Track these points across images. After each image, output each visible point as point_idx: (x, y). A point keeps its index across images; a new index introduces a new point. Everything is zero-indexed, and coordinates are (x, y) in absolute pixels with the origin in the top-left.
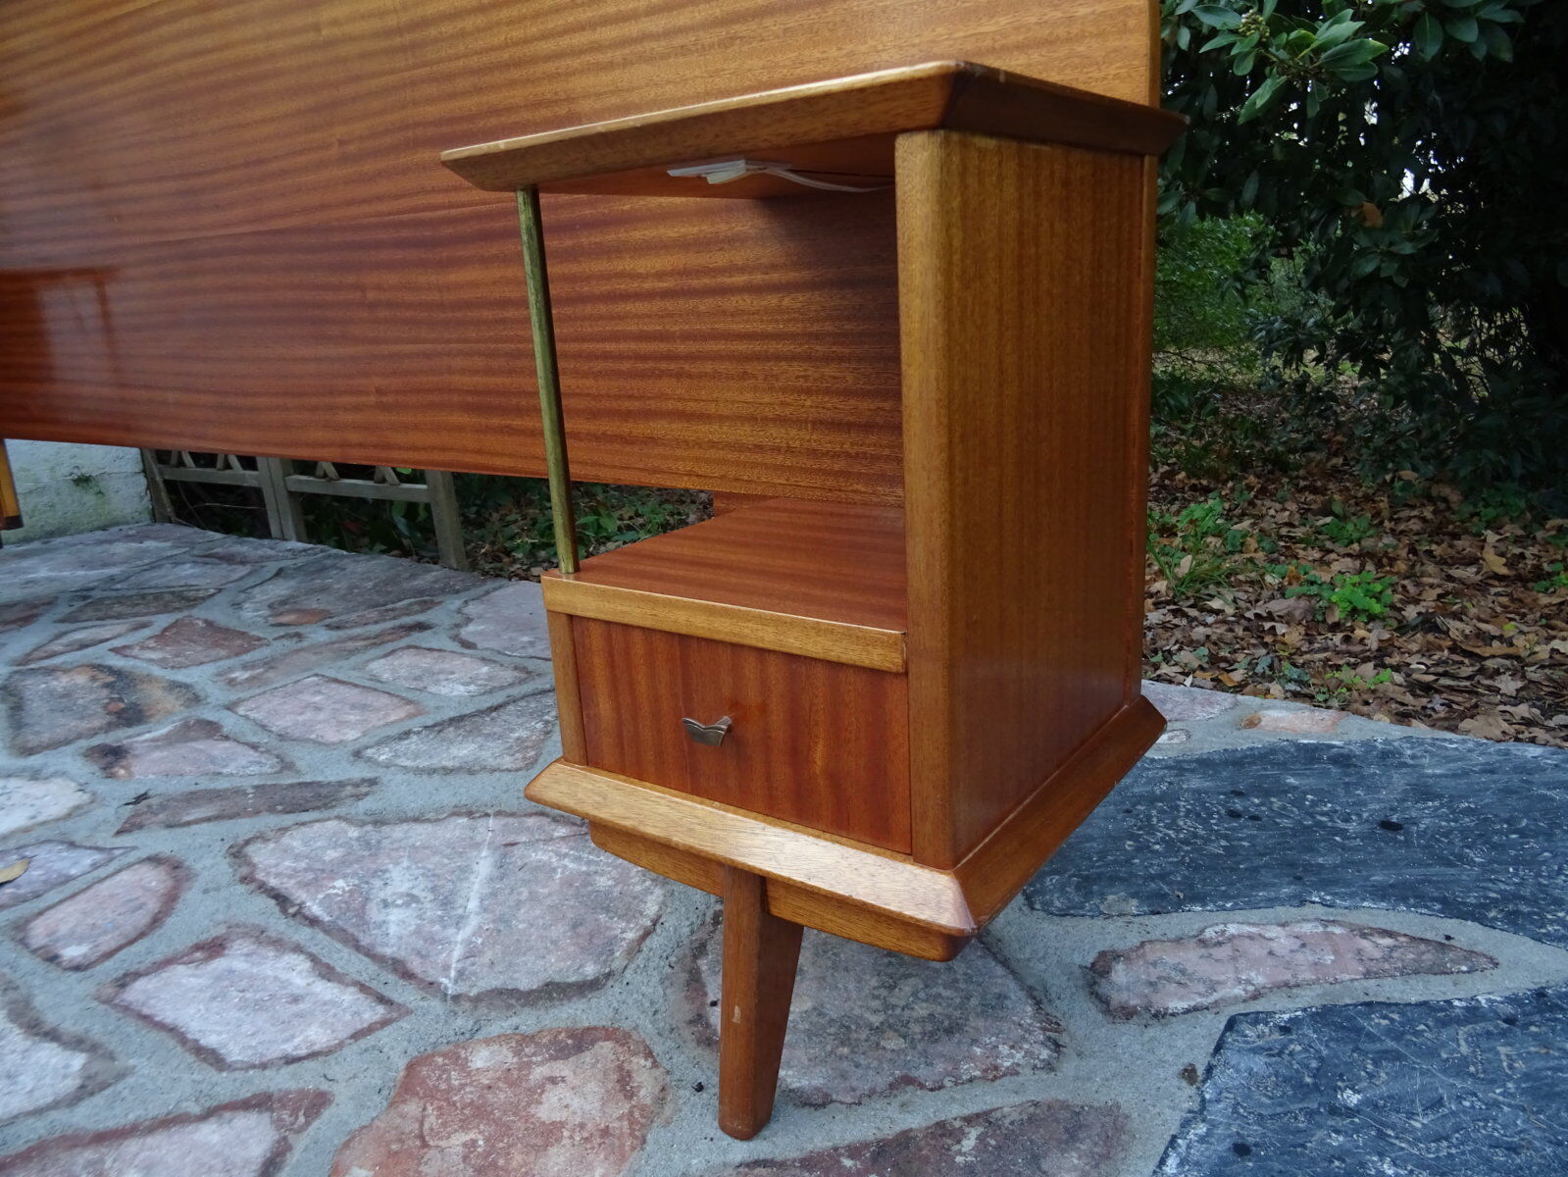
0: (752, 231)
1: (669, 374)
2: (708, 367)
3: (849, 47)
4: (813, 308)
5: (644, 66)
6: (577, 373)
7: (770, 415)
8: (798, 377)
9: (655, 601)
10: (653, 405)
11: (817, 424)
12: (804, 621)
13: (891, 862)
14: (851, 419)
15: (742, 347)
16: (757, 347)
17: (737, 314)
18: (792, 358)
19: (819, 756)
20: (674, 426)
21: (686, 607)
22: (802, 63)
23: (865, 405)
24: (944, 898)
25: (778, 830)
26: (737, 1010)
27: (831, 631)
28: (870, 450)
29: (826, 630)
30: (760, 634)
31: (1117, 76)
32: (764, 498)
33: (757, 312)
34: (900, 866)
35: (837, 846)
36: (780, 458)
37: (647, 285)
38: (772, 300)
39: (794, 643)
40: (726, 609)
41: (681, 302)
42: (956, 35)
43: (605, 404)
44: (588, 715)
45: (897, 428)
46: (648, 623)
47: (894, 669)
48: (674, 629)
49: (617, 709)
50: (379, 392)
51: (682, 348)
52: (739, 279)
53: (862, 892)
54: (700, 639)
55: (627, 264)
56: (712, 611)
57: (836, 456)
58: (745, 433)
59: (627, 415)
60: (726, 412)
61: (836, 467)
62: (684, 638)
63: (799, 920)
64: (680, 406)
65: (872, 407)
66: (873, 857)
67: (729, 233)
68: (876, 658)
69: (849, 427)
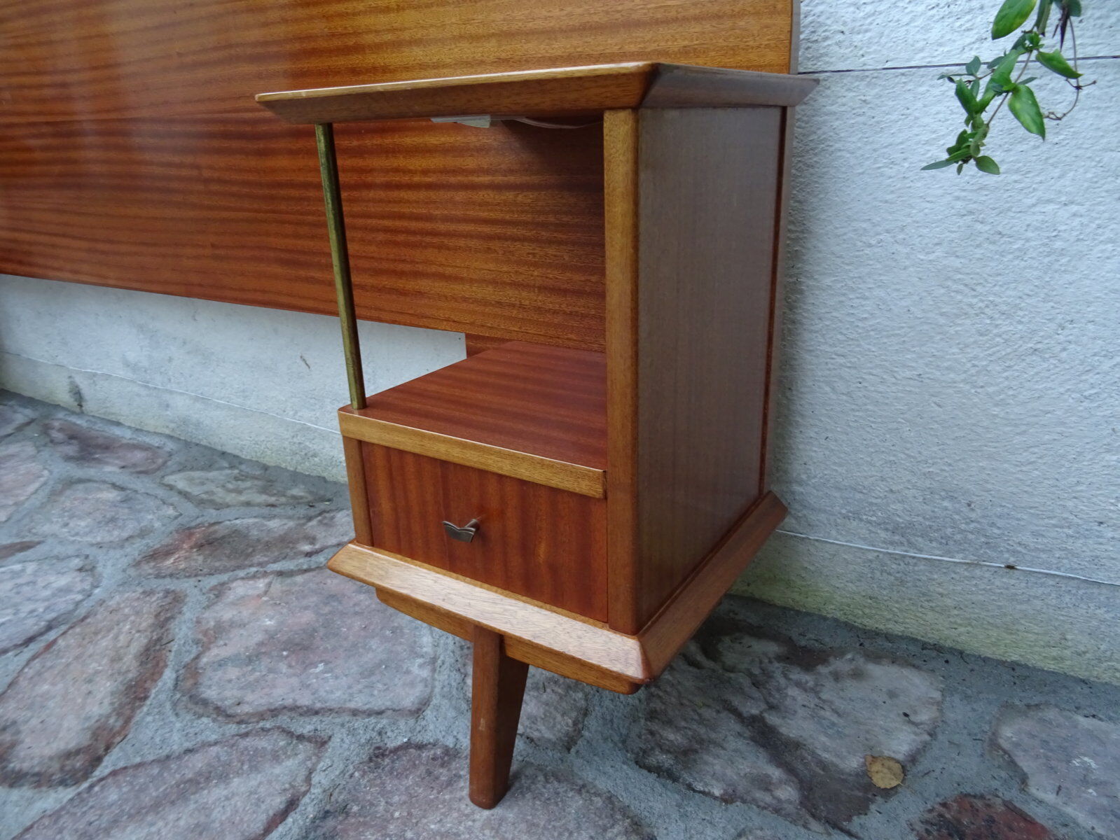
0: (495, 144)
1: (433, 246)
2: (462, 243)
3: (569, 9)
4: (540, 204)
5: (413, 12)
6: (364, 241)
7: (507, 280)
8: (529, 254)
9: (423, 436)
10: (420, 268)
11: (543, 289)
12: (533, 458)
13: (592, 628)
14: (565, 286)
15: (486, 229)
16: (498, 230)
17: (483, 204)
18: (523, 240)
19: (542, 550)
20: (437, 284)
21: (445, 441)
22: (534, 19)
23: (578, 277)
24: (630, 656)
25: (513, 601)
26: (482, 721)
27: (551, 466)
28: (582, 310)
29: (548, 465)
30: (500, 464)
31: (767, 46)
32: (503, 340)
33: (498, 204)
34: (600, 631)
35: (554, 615)
36: (515, 312)
37: (416, 179)
38: (510, 195)
39: (525, 473)
40: (475, 445)
41: (442, 193)
42: (649, 6)
43: (385, 265)
44: (374, 512)
45: (601, 295)
46: (417, 450)
47: (598, 496)
48: (437, 456)
49: (395, 509)
50: (213, 246)
51: (442, 227)
52: (485, 179)
53: (572, 649)
54: (455, 465)
55: (401, 162)
56: (464, 446)
57: (555, 312)
58: (488, 292)
59: (402, 274)
60: (475, 277)
61: (556, 321)
62: (444, 464)
63: (526, 661)
64: (441, 270)
65: (583, 279)
66: (580, 623)
67: (478, 144)
68: (584, 487)
69: (564, 292)
